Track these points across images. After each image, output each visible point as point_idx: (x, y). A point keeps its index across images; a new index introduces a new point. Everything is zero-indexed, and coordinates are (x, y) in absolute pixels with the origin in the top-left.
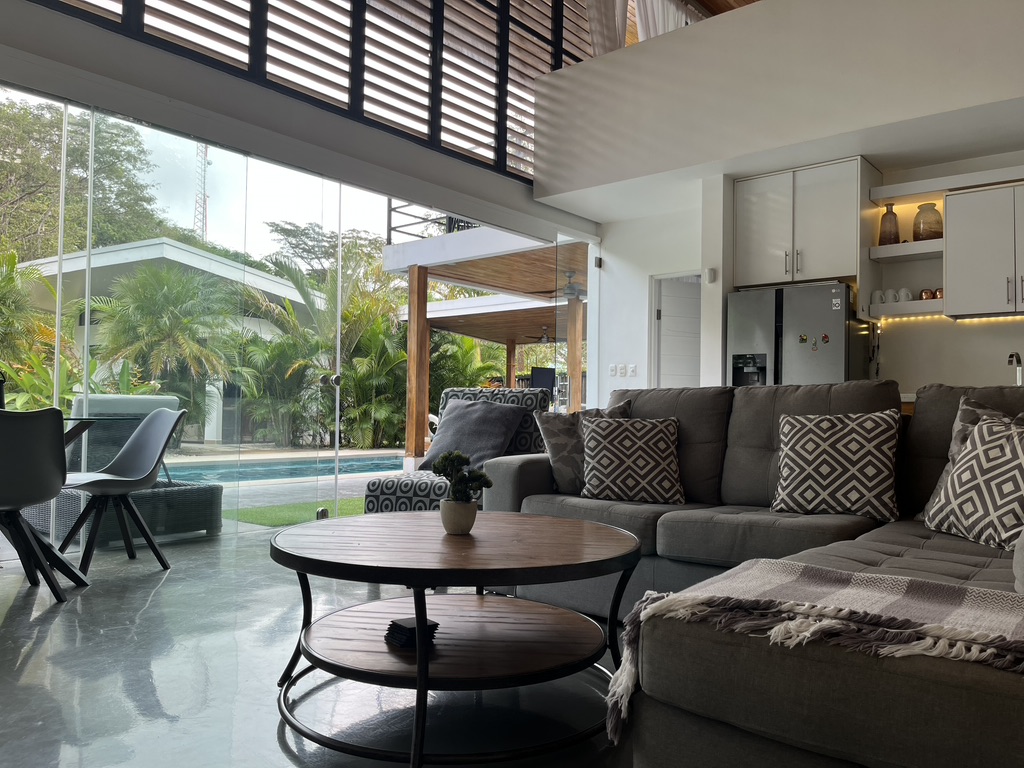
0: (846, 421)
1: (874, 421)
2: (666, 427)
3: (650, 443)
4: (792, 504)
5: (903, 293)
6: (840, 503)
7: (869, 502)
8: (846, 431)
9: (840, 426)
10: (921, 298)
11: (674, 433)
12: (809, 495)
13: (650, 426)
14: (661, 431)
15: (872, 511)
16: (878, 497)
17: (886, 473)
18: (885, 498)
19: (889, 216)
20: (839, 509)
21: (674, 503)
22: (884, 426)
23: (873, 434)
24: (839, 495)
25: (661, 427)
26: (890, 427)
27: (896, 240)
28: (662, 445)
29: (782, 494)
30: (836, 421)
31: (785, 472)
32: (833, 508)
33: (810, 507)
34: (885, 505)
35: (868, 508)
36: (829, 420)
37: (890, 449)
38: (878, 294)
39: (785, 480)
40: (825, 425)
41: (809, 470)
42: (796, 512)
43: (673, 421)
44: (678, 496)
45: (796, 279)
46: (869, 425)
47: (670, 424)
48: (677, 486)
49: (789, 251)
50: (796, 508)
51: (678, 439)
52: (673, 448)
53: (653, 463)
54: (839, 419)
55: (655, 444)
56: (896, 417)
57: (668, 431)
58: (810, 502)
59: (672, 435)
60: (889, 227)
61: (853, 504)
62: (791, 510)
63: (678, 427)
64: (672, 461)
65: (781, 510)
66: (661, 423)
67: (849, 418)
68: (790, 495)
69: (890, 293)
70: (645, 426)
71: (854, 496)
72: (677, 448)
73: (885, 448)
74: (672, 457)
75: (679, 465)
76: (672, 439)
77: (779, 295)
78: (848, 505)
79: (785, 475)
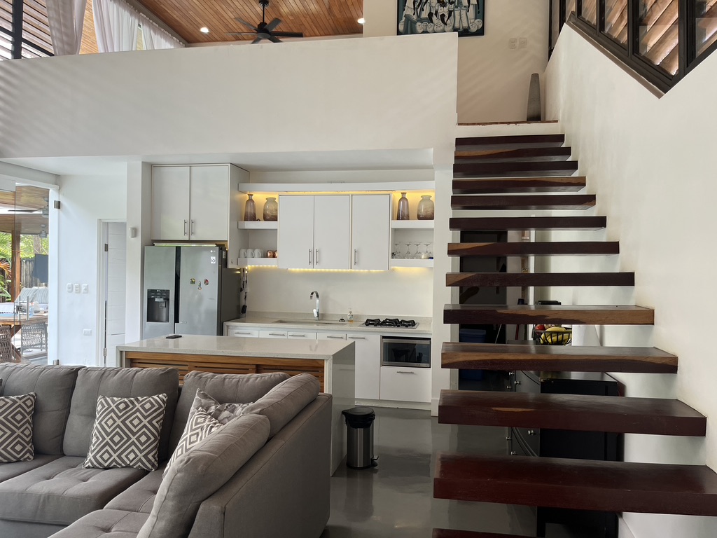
0: (136, 403)
1: (151, 403)
2: (24, 402)
3: (9, 417)
4: (95, 463)
5: (257, 251)
6: (124, 461)
7: (140, 460)
8: (133, 410)
9: (131, 406)
10: (267, 257)
11: (31, 405)
12: (106, 456)
13: (11, 402)
14: (20, 406)
15: (141, 465)
16: (145, 456)
17: (153, 439)
18: (150, 456)
19: (250, 202)
20: (123, 465)
21: (25, 460)
22: (157, 406)
23: (149, 413)
24: (123, 456)
25: (20, 402)
26: (160, 407)
27: (254, 218)
28: (19, 417)
29: (90, 456)
30: (129, 403)
31: (94, 440)
32: (120, 464)
33: (106, 465)
34: (149, 461)
35: (140, 464)
36: (125, 403)
37: (157, 422)
38: (243, 251)
39: (94, 445)
40: (122, 406)
41: (107, 439)
42: (98, 468)
43: (32, 396)
44: (28, 455)
45: (191, 239)
46: (148, 406)
47: (29, 399)
48: (28, 447)
49: (187, 219)
50: (97, 465)
51: (35, 409)
52: (28, 417)
53: (9, 433)
54: (132, 402)
55: (13, 417)
56: (165, 399)
57: (26, 405)
58: (106, 462)
59: (28, 407)
60: (250, 210)
61: (131, 462)
62: (94, 467)
63: (36, 400)
64: (27, 428)
65: (89, 467)
66: (20, 399)
67: (137, 400)
68: (94, 457)
69: (250, 251)
70: (7, 403)
71: (132, 456)
72: (33, 417)
73: (154, 422)
74: (27, 425)
75: (33, 429)
76: (28, 410)
77: (178, 249)
78: (128, 462)
79: (94, 442)
